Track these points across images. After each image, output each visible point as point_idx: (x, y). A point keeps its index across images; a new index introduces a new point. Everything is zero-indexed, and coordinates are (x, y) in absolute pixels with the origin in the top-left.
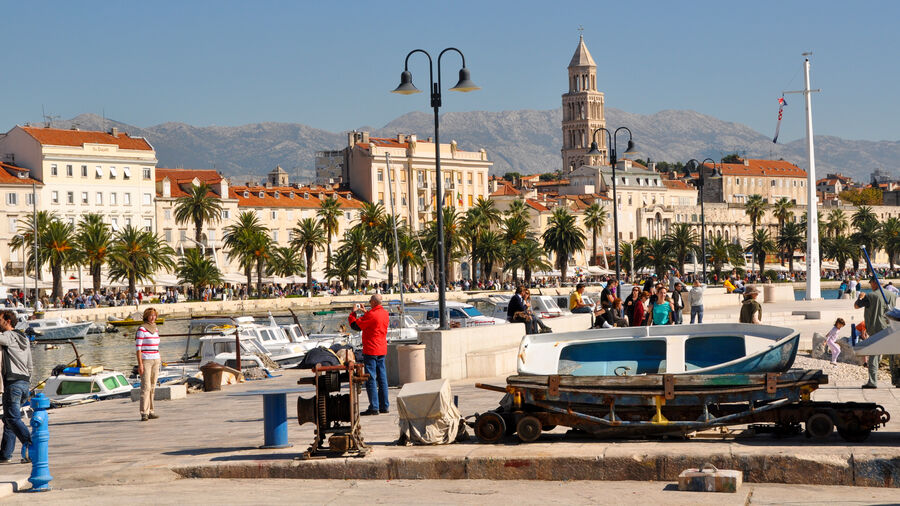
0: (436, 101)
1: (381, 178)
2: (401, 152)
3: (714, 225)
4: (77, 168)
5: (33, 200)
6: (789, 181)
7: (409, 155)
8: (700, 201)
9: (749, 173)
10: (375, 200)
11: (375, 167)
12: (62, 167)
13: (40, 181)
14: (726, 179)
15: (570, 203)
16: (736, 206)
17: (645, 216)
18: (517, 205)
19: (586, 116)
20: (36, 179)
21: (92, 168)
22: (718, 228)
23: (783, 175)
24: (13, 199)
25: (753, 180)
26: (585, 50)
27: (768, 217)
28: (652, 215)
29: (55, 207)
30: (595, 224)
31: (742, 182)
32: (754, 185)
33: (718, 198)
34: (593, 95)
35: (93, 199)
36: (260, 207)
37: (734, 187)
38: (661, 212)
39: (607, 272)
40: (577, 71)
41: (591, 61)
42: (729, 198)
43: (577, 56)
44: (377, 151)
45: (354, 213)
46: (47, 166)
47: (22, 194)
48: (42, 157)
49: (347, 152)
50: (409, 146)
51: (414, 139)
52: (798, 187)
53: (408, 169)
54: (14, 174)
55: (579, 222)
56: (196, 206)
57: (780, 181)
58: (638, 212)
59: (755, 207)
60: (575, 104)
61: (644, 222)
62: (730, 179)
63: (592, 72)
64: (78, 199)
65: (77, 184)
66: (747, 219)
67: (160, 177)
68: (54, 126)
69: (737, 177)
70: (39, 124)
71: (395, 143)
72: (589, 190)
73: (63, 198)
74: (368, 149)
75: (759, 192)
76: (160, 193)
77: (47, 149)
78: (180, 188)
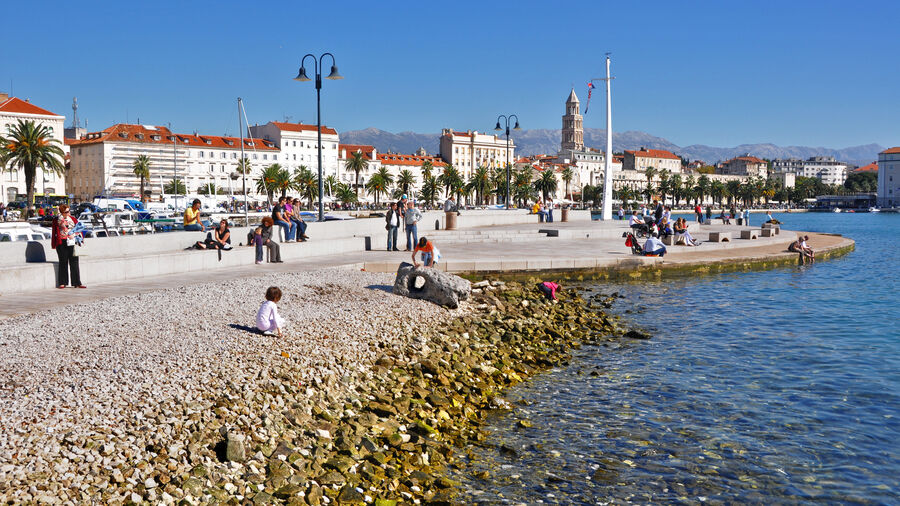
0: (318, 85)
1: (457, 152)
2: (469, 139)
3: (630, 181)
4: (298, 143)
5: (275, 157)
6: (668, 160)
7: (472, 141)
8: (623, 169)
9: (649, 156)
10: (454, 162)
11: (454, 146)
12: (291, 142)
13: (279, 149)
14: (637, 159)
15: (556, 168)
16: (641, 172)
17: (595, 175)
18: (527, 167)
19: (574, 127)
20: (278, 147)
21: (305, 143)
22: (632, 182)
23: (665, 157)
24: (265, 157)
25: (650, 159)
26: (574, 94)
27: (656, 178)
28: (599, 175)
29: (287, 161)
30: (567, 178)
31: (645, 160)
32: (652, 162)
33: (632, 168)
34: (578, 116)
35: (306, 158)
36: (392, 164)
37: (641, 163)
38: (603, 173)
39: (572, 202)
40: (570, 104)
41: (577, 100)
42: (638, 168)
43: (570, 97)
44: (455, 138)
45: (442, 169)
46: (283, 142)
47: (270, 155)
48: (281, 137)
49: (442, 138)
50: (472, 136)
51: (476, 133)
52: (672, 164)
53: (471, 147)
54: (267, 145)
55: (559, 176)
56: (356, 163)
57: (664, 160)
58: (591, 173)
59: (650, 173)
60: (568, 121)
61: (594, 178)
62: (639, 158)
63: (577, 105)
64: (298, 157)
65: (298, 150)
66: (646, 179)
67: (341, 148)
68: (290, 122)
69: (642, 158)
70: (281, 121)
71: (466, 135)
72: (567, 161)
73: (291, 157)
74: (451, 137)
75: (653, 165)
76: (340, 156)
77: (283, 133)
78: (352, 154)
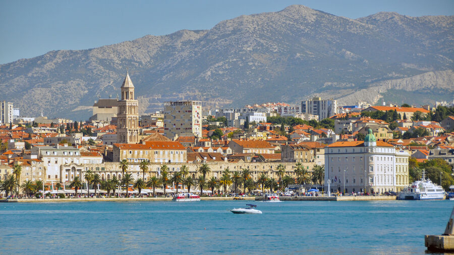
3: (111, 172)
6: (168, 152)
14: (123, 152)
15: (20, 163)
19: (126, 112)
22: (113, 173)
23: (163, 149)
25: (141, 151)
31: (134, 153)
32: (142, 154)
33: (118, 160)
37: (128, 155)
38: (75, 166)
40: (123, 90)
52: (174, 154)
57: (161, 152)
60: (122, 106)
62: (125, 151)
63: (131, 90)
69: (130, 150)
72: (34, 157)
75: (146, 157)
